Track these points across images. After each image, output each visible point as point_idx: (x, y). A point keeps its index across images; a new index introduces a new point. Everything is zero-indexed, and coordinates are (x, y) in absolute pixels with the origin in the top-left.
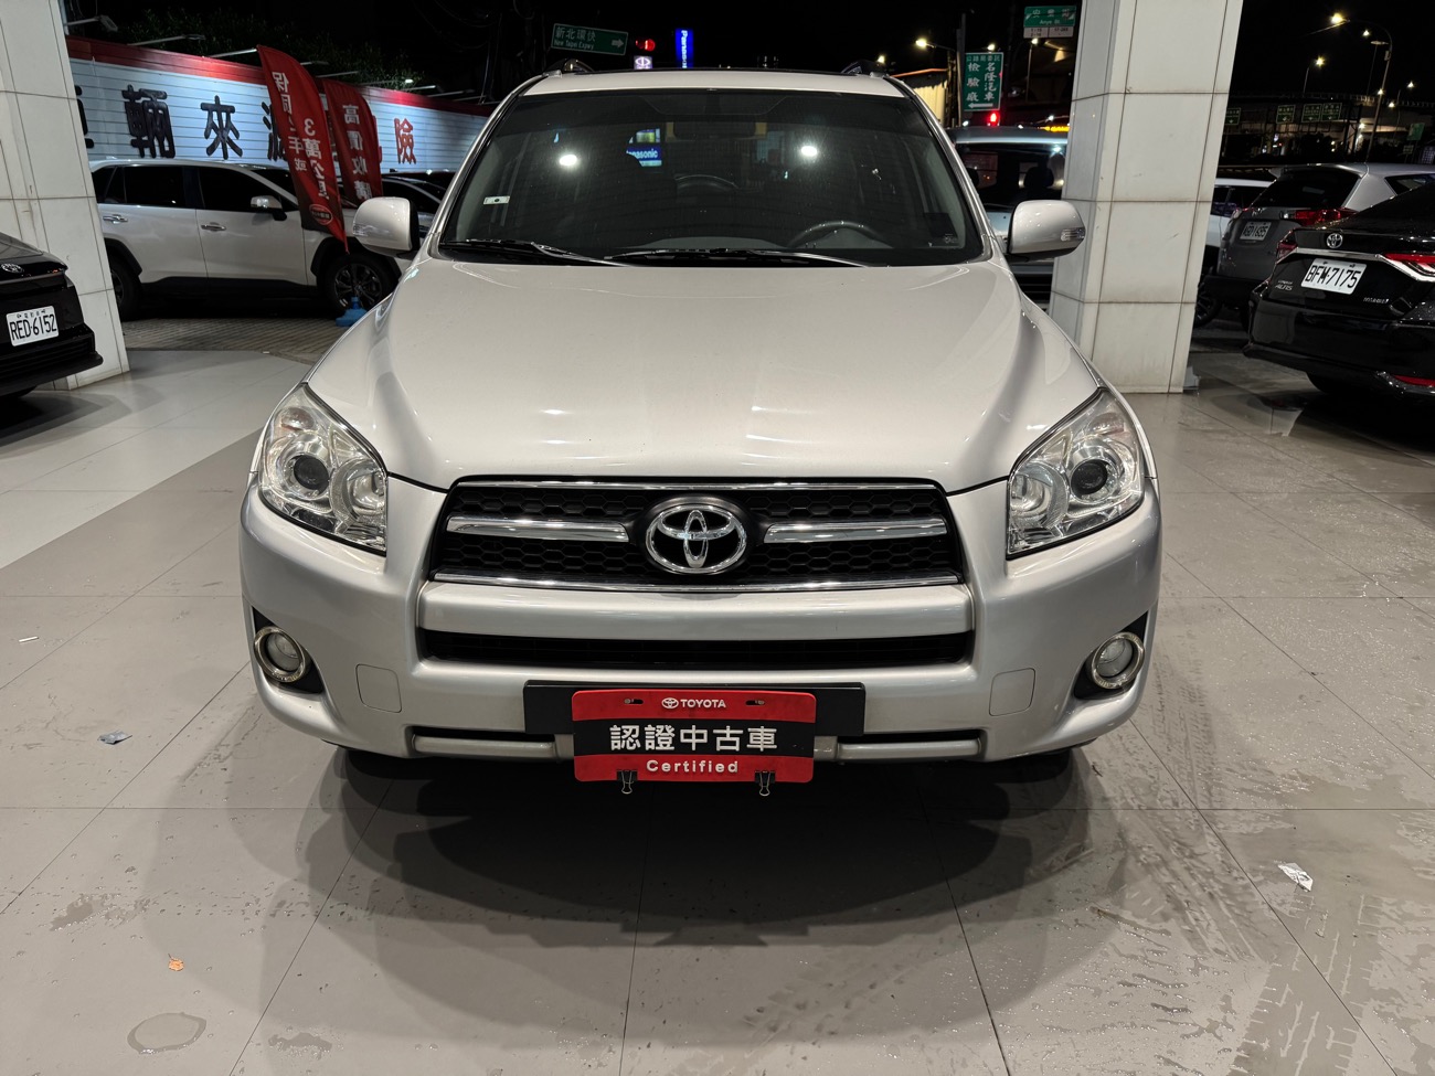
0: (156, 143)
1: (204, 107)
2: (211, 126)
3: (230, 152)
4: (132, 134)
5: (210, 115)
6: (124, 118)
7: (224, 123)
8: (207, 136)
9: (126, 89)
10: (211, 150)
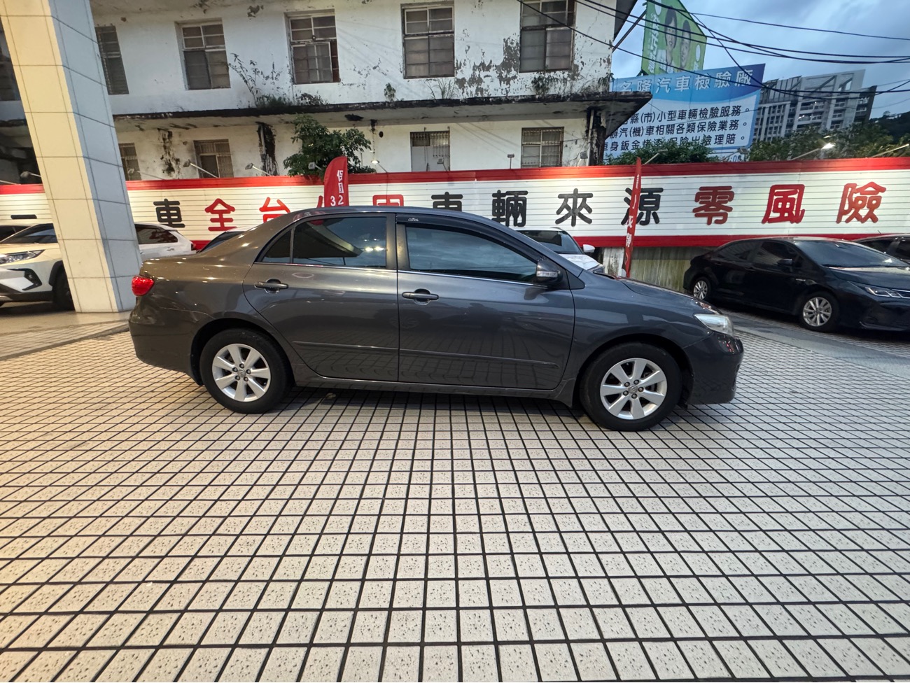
0: (512, 218)
1: (560, 196)
2: (565, 206)
3: (578, 220)
4: (493, 215)
5: (566, 200)
6: (491, 207)
7: (578, 205)
8: (558, 212)
9: (496, 192)
10: (558, 221)
